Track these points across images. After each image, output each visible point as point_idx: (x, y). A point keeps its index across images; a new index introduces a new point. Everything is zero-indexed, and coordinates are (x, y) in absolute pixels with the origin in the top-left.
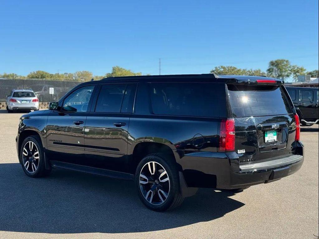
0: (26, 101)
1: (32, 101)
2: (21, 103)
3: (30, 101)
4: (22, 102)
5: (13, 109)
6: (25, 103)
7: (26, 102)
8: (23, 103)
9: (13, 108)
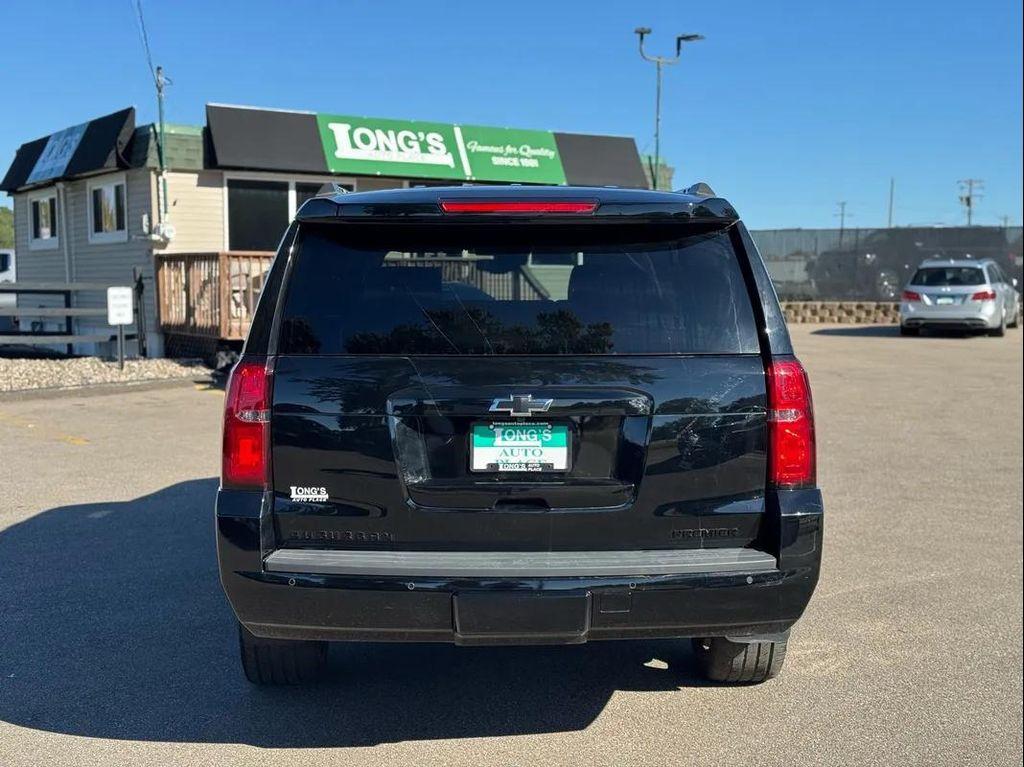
0: (953, 296)
1: (970, 297)
2: (936, 304)
3: (964, 297)
4: (939, 301)
5: (909, 324)
6: (948, 304)
7: (950, 301)
8: (941, 304)
9: (908, 320)
